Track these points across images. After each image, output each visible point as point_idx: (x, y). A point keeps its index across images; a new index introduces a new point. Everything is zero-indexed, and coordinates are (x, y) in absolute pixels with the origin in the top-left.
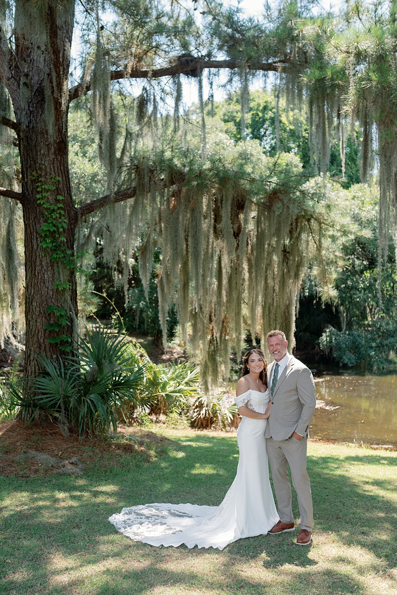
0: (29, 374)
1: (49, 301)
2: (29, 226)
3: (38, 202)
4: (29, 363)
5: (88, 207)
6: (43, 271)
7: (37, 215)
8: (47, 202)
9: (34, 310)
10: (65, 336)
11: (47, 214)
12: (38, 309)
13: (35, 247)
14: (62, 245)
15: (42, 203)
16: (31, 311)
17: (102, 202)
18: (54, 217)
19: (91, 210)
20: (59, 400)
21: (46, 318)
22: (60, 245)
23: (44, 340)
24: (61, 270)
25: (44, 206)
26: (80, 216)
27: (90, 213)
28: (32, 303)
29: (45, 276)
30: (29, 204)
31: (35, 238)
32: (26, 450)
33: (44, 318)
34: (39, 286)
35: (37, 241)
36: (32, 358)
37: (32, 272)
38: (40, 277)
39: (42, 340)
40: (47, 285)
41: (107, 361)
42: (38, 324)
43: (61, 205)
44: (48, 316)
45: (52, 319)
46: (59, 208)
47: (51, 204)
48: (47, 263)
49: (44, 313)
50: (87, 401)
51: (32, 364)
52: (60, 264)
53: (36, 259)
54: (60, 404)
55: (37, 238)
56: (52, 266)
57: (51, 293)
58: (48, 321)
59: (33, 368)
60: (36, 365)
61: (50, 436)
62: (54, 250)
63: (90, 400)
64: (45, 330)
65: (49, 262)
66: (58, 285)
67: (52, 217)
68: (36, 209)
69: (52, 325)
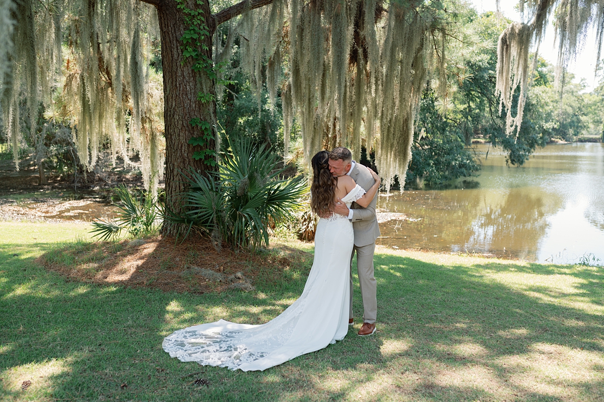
0: (174, 189)
1: (192, 113)
2: (168, 34)
3: (178, 7)
4: (172, 178)
5: (225, 14)
6: (185, 82)
7: (176, 21)
8: (187, 7)
9: (176, 123)
10: (208, 150)
11: (188, 20)
12: (180, 122)
13: (175, 56)
14: (203, 54)
15: (182, 8)
16: (173, 124)
17: (239, 8)
18: (195, 23)
19: (228, 16)
20: (211, 215)
21: (189, 132)
22: (201, 55)
23: (187, 154)
24: (203, 81)
25: (184, 11)
26: (217, 23)
27: (226, 20)
28: (173, 116)
29: (188, 87)
30: (167, 10)
31: (175, 47)
32: (188, 266)
33: (187, 132)
34: (181, 98)
35: (177, 50)
36: (175, 173)
37: (172, 83)
38: (181, 89)
39: (186, 155)
40: (189, 97)
41: (260, 175)
42: (181, 138)
43: (201, 11)
44: (192, 128)
45: (195, 133)
46: (199, 14)
47: (191, 10)
48: (189, 73)
49: (188, 127)
50: (244, 216)
51: (176, 179)
52: (202, 74)
53: (177, 69)
54: (212, 219)
55: (177, 47)
56: (194, 77)
57: (194, 106)
58: (191, 134)
59: (178, 183)
60: (181, 181)
61: (203, 251)
62: (196, 59)
63: (248, 214)
64: (189, 145)
65: (190, 72)
66: (201, 97)
67: (193, 23)
68: (176, 15)
69: (195, 139)
